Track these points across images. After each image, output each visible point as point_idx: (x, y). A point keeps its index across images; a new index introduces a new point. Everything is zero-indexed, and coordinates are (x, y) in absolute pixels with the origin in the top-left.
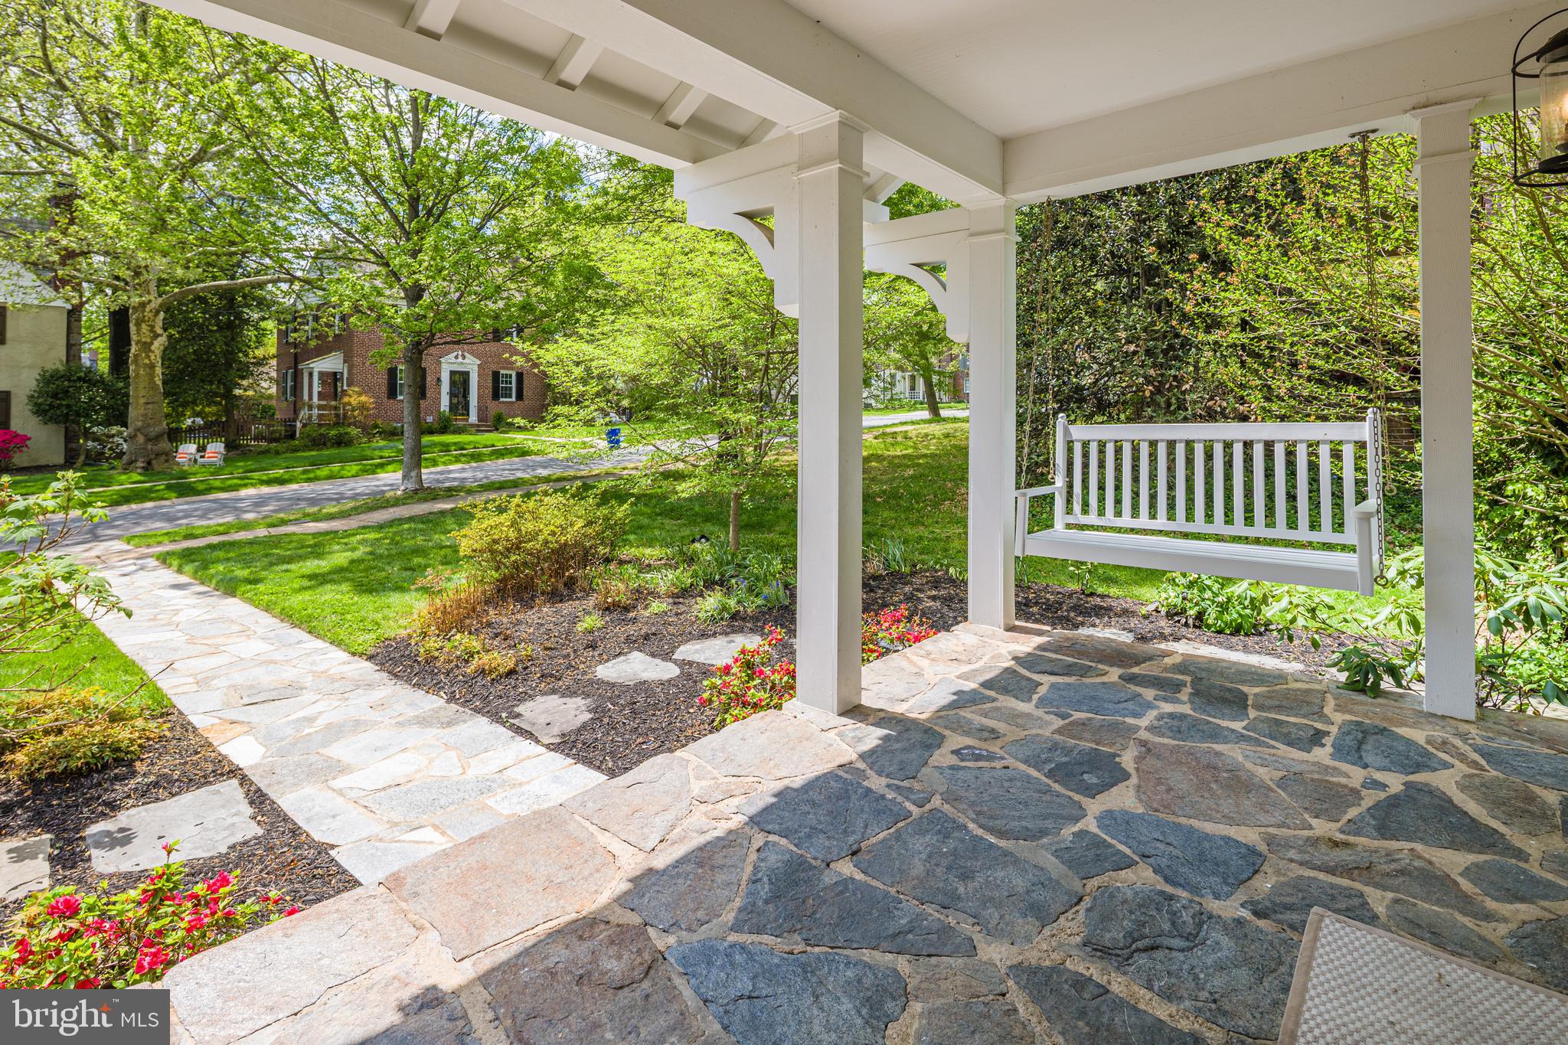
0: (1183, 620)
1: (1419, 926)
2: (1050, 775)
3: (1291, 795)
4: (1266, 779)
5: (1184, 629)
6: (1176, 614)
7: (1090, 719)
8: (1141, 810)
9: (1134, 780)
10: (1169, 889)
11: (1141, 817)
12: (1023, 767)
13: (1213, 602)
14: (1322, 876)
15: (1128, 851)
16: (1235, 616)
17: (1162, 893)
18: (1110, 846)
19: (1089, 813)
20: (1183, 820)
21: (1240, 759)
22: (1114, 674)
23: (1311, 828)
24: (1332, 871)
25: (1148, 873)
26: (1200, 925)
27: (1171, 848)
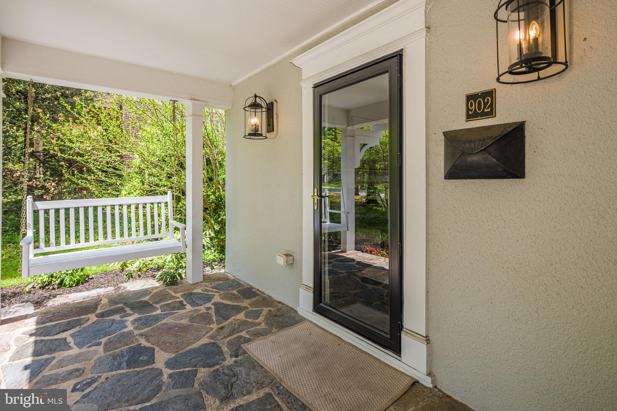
0: (51, 287)
1: (256, 334)
2: (129, 367)
3: (197, 323)
4: (186, 322)
5: (53, 291)
6: (46, 285)
7: (110, 339)
8: (173, 355)
9: (157, 349)
10: (213, 369)
11: (176, 357)
12: (114, 373)
13: (67, 275)
14: (230, 338)
15: (190, 369)
16: (78, 277)
17: (214, 371)
18: (184, 372)
19: (161, 368)
20: (187, 349)
21: (174, 321)
22: (93, 318)
23: (212, 329)
24: (230, 335)
25: (203, 370)
26: (232, 370)
27: (197, 359)
